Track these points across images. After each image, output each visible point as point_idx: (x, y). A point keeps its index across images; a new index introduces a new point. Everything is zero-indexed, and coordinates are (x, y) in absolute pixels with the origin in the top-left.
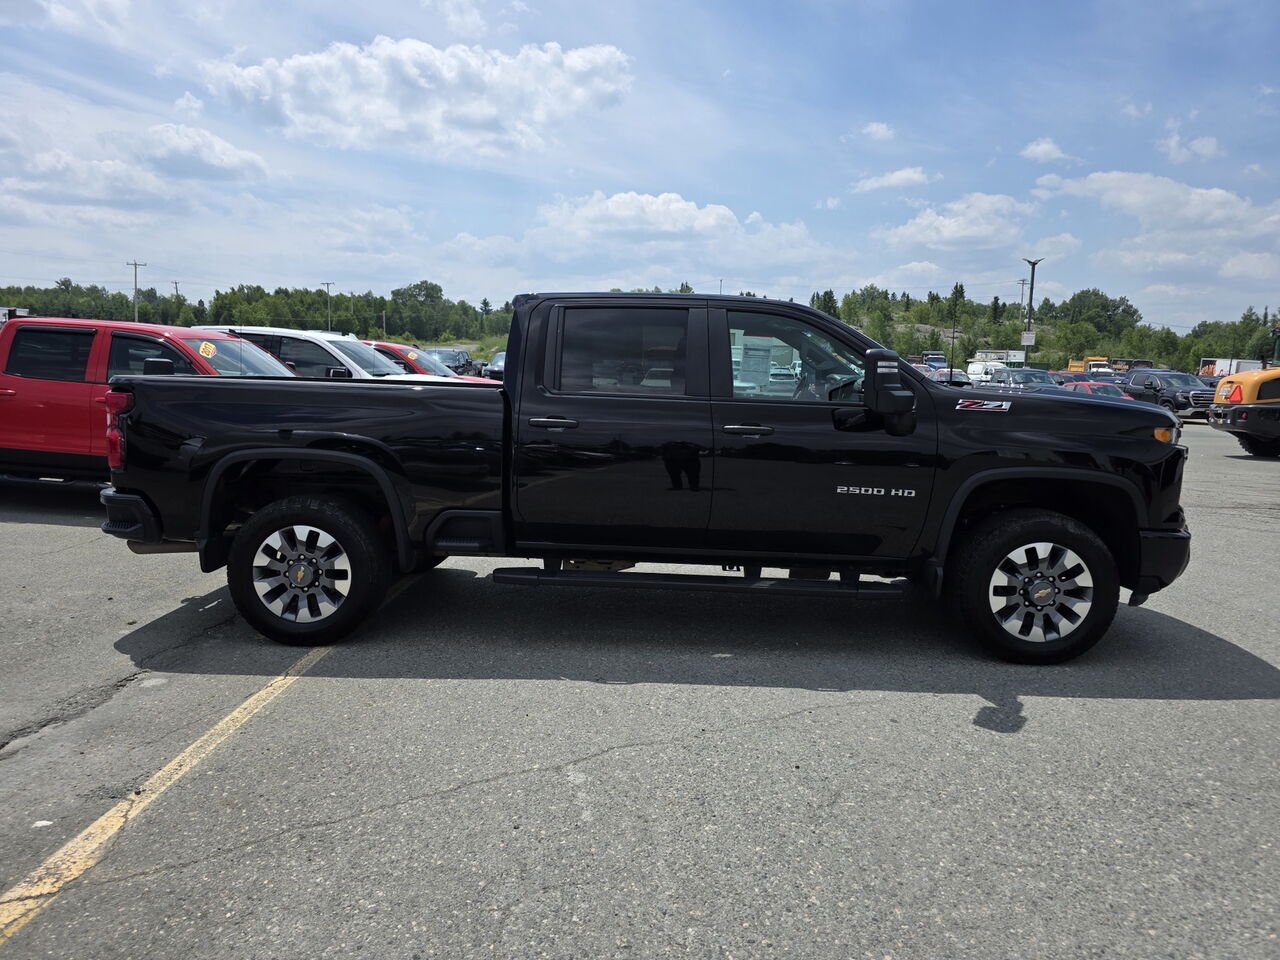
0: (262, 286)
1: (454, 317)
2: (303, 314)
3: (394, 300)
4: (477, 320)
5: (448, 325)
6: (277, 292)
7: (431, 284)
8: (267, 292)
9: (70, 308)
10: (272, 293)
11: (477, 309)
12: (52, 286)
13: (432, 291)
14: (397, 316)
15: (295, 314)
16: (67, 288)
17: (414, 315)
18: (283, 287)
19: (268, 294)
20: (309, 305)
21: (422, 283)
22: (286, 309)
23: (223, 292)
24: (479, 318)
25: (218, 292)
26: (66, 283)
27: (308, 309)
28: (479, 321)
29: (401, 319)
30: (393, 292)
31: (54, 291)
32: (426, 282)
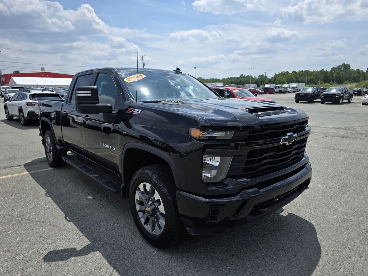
0: (288, 71)
1: (353, 75)
2: (299, 78)
3: (331, 71)
4: (363, 75)
5: (351, 77)
6: (292, 72)
7: (346, 64)
8: (289, 72)
9: (240, 81)
10: (291, 73)
11: (364, 71)
12: (239, 76)
13: (346, 67)
14: (331, 76)
15: (296, 78)
16: (242, 76)
17: (338, 75)
18: (294, 71)
19: (290, 73)
20: (302, 75)
21: (343, 64)
22: (294, 77)
23: (277, 74)
24: (364, 74)
25: (276, 74)
26: (242, 75)
27: (301, 77)
28: (364, 76)
29: (333, 77)
30: (332, 69)
31: (239, 77)
32: (344, 64)
